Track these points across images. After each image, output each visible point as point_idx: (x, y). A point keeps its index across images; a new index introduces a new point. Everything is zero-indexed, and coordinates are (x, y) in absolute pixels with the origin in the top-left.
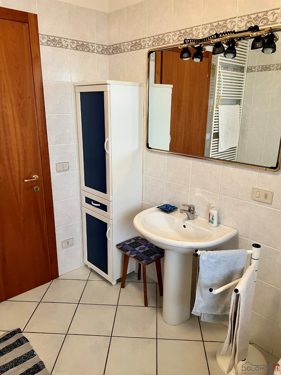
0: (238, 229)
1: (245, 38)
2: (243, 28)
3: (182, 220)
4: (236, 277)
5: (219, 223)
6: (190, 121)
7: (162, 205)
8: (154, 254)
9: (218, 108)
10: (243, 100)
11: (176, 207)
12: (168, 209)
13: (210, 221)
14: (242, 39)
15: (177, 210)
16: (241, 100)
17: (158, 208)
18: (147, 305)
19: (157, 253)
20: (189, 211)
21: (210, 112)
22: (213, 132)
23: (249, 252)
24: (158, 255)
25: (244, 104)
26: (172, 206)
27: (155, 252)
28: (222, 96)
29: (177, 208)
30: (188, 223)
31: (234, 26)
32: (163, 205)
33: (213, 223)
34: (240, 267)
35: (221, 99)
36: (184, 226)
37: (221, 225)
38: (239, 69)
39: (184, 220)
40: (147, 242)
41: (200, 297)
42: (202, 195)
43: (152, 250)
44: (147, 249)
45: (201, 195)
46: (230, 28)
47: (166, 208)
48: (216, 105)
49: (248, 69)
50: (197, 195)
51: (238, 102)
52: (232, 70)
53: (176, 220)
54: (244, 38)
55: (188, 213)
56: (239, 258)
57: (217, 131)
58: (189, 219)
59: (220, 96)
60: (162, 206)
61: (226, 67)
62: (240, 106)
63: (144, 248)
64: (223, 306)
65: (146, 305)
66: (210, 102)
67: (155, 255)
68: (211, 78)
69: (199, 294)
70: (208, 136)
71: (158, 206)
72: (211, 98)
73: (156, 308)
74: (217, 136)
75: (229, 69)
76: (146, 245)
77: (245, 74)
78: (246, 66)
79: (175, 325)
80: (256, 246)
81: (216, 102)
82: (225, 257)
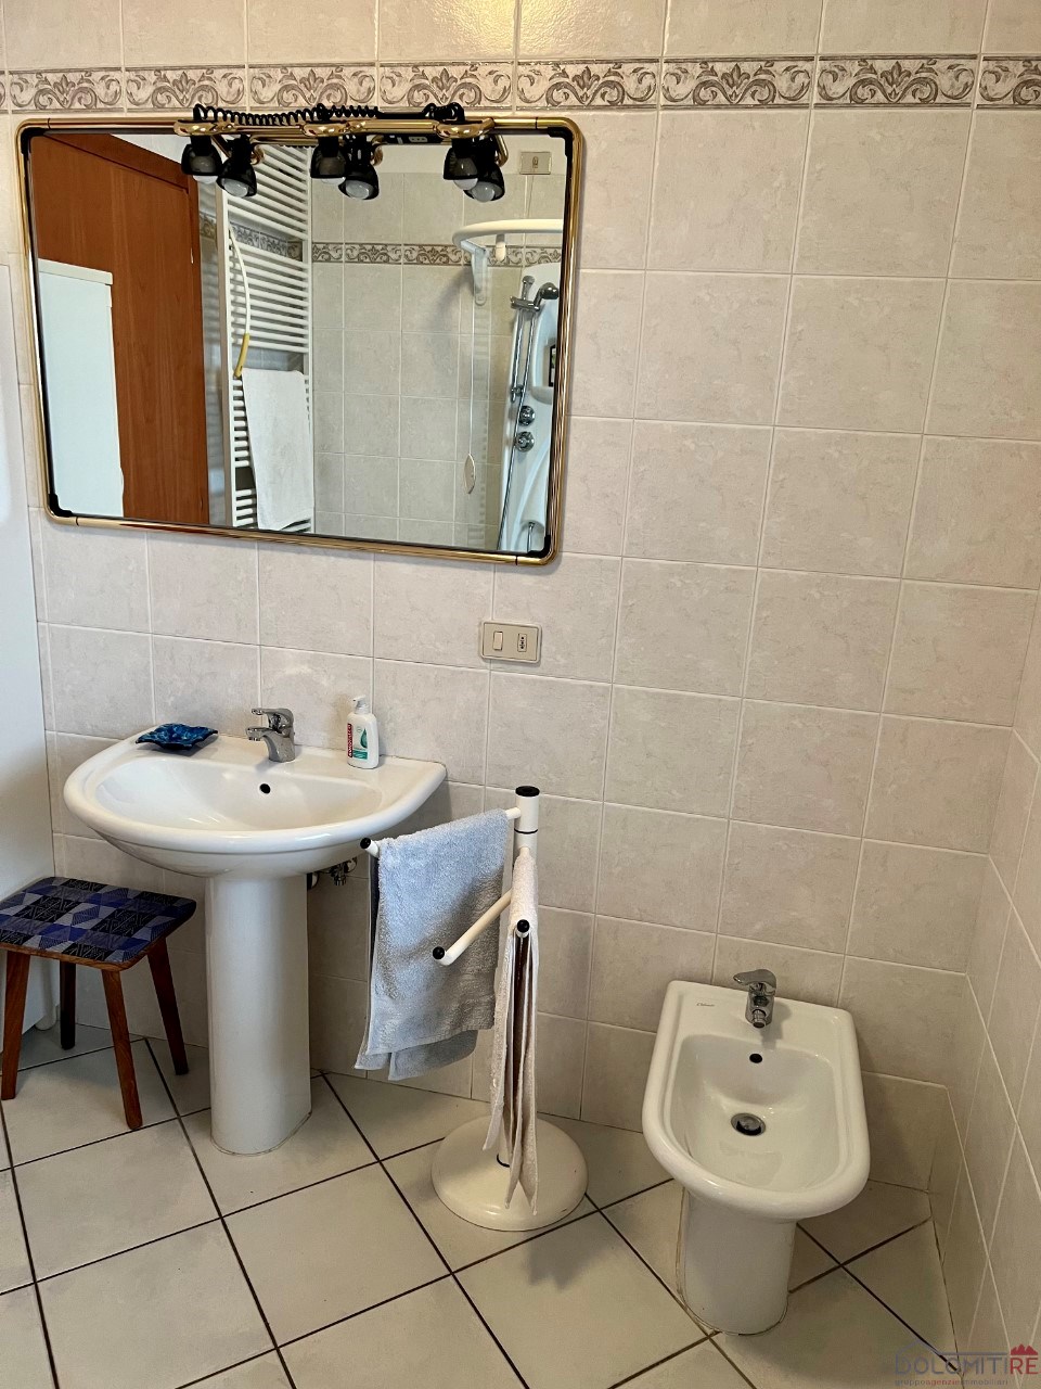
0: (444, 762)
1: (410, 138)
2: (401, 104)
3: (251, 769)
4: (486, 901)
5: (382, 755)
6: (149, 420)
7: (153, 730)
8: (145, 922)
9: (240, 378)
10: (310, 355)
11: (211, 727)
12: (178, 741)
13: (352, 753)
14: (399, 139)
15: (216, 738)
16: (305, 357)
17: (140, 740)
18: (141, 1123)
19: (155, 916)
20: (276, 728)
21: (212, 393)
22: (234, 464)
23: (511, 813)
24: (158, 920)
25: (316, 369)
26: (192, 730)
27: (144, 914)
28: (252, 338)
29: (216, 732)
30: (275, 774)
31: (370, 91)
32: (155, 728)
33: (365, 757)
34: (493, 867)
35: (250, 347)
36: (265, 789)
37: (388, 760)
38: (284, 247)
39: (261, 767)
40: (96, 890)
41: (387, 998)
42: (309, 670)
43: (130, 912)
44: (105, 911)
45: (305, 669)
46: (354, 94)
47: (171, 737)
48: (235, 371)
49: (315, 250)
50: (291, 671)
51: (295, 362)
52: (265, 246)
53: (227, 776)
54: (406, 138)
55: (274, 736)
56: (486, 841)
57: (245, 463)
58: (274, 758)
59: (243, 337)
60: (152, 733)
61: (246, 232)
62: (305, 377)
63: (92, 914)
64: (455, 1006)
65: (134, 1121)
66: (212, 356)
67: (151, 924)
68: (203, 266)
69: (381, 990)
70: (215, 481)
71: (140, 735)
72: (212, 341)
73: (177, 1121)
74: (246, 478)
75: (255, 243)
76: (96, 900)
77: (307, 264)
78: (307, 237)
79: (270, 1151)
80: (528, 792)
81: (234, 356)
82: (450, 844)
